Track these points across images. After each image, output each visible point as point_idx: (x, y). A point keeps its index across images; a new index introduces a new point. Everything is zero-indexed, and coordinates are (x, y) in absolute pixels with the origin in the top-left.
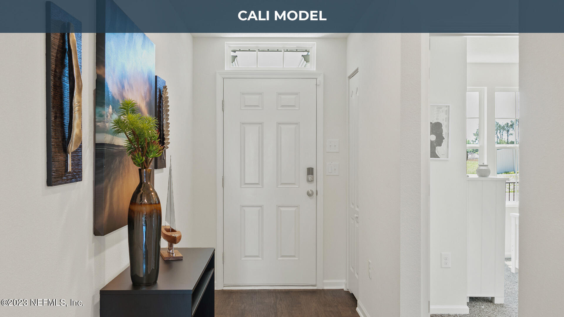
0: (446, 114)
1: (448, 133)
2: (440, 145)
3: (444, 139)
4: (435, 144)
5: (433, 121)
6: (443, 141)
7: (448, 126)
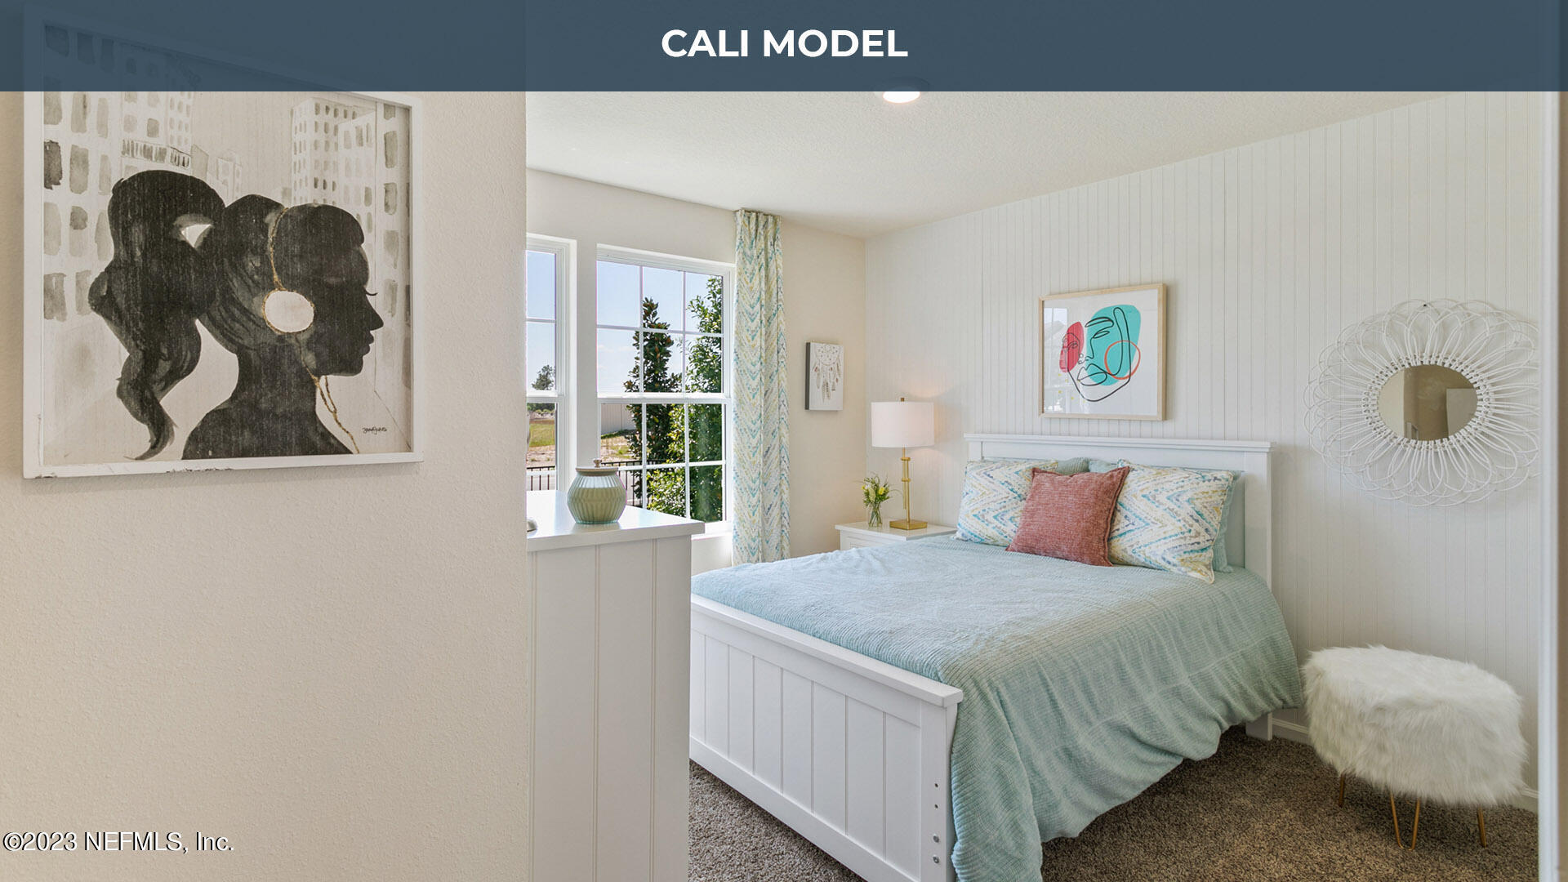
0: (389, 162)
1: (408, 290)
2: (351, 366)
3: (378, 323)
4: (309, 360)
5: (286, 193)
6: (371, 339)
7: (403, 243)
